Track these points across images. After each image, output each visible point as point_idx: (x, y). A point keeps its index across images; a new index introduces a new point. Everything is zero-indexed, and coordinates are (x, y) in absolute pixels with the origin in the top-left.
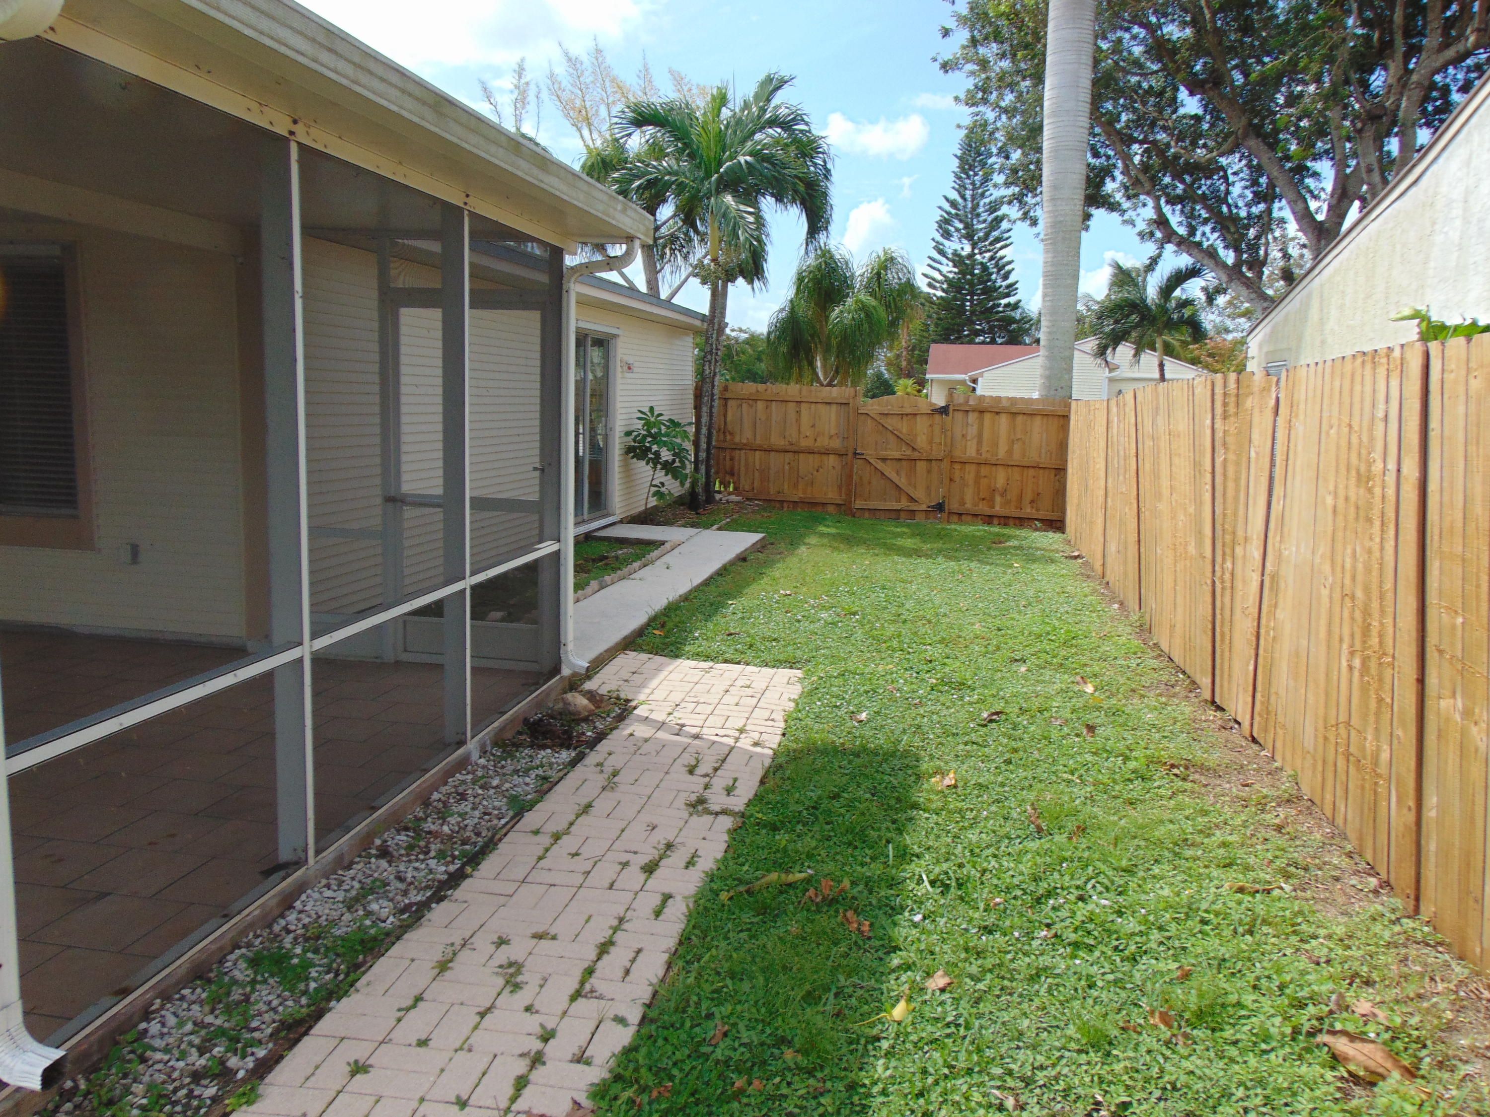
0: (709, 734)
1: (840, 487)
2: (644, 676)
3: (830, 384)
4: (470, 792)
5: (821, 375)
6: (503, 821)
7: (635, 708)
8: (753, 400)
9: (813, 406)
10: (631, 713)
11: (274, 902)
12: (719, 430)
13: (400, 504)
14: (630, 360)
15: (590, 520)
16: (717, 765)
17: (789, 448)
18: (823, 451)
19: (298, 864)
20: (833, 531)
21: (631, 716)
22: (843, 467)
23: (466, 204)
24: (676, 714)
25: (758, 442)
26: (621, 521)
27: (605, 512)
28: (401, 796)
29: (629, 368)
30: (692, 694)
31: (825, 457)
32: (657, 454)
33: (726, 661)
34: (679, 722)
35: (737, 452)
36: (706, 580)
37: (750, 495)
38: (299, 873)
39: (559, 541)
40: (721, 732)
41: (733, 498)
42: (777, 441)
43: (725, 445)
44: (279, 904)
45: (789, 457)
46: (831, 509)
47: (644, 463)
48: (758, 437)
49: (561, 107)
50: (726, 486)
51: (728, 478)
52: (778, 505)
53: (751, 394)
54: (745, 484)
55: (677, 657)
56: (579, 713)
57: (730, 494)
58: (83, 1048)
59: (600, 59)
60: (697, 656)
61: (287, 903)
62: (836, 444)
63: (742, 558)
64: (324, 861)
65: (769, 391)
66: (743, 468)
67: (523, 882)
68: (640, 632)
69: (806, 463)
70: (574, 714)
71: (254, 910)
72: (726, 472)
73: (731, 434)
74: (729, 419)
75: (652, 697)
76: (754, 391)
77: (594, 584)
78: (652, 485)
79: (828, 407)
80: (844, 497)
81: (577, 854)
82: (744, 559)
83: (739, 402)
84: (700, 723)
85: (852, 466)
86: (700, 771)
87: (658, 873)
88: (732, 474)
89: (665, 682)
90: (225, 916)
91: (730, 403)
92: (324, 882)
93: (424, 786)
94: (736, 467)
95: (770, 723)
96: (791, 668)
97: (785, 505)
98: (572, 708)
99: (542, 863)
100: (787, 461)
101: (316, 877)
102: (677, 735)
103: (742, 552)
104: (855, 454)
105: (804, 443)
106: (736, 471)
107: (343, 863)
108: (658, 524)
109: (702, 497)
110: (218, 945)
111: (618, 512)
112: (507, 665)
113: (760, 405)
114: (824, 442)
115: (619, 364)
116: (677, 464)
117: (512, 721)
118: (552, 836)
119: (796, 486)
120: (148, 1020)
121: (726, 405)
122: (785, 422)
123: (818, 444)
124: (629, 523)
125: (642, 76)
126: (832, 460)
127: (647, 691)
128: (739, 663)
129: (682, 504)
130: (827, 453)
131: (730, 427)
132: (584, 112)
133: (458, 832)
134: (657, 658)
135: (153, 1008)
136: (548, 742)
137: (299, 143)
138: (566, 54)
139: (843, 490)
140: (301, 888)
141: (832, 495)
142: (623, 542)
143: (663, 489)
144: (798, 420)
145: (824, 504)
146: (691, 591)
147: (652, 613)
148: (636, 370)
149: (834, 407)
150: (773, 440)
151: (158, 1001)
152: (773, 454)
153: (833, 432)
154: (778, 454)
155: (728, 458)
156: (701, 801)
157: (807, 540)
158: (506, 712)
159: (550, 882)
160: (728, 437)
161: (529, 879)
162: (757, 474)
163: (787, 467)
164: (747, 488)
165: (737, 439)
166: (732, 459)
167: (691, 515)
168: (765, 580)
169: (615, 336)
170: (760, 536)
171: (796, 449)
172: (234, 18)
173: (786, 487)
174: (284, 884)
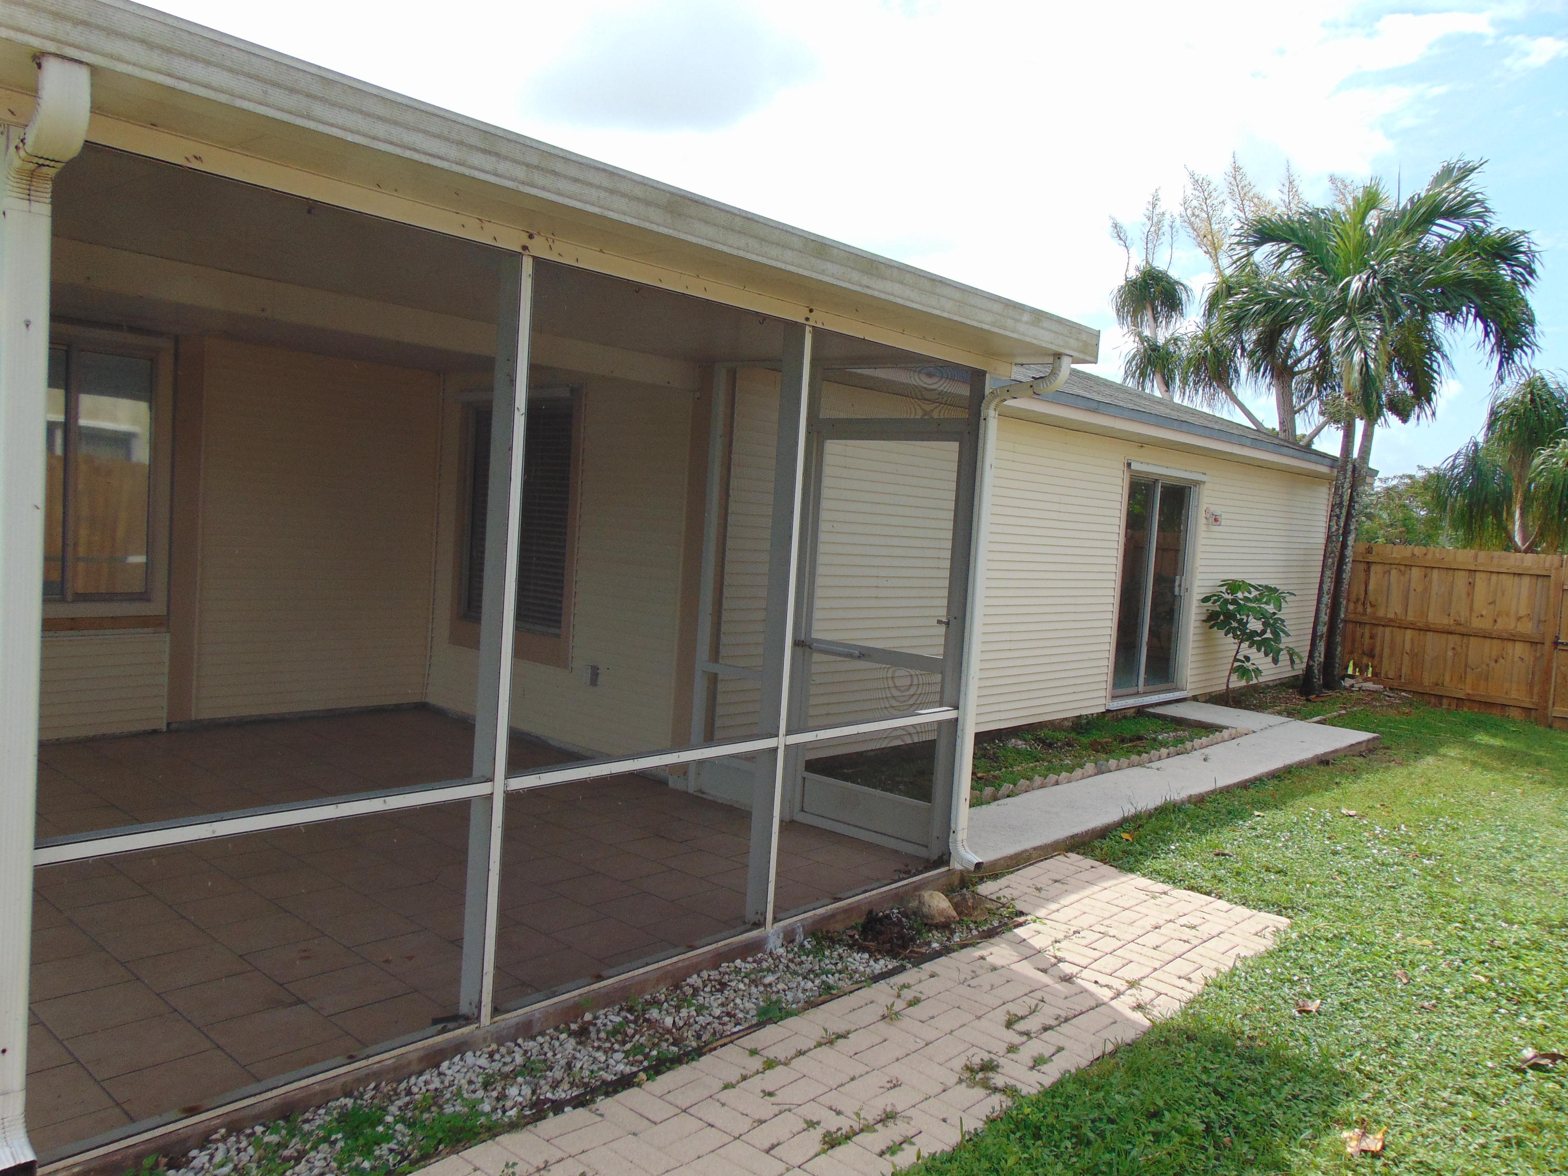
0: (1085, 980)
1: (1531, 686)
2: (1065, 887)
3: (1529, 550)
4: (733, 984)
5: (1518, 539)
6: (738, 1028)
7: (1020, 925)
8: (1406, 566)
9: (1494, 577)
10: (1010, 930)
11: (416, 1055)
12: (1358, 600)
13: (808, 650)
14: (1217, 510)
15: (1146, 693)
16: (1054, 1023)
17: (1452, 628)
18: (1505, 635)
19: (468, 1020)
20: (1497, 742)
21: (1008, 935)
22: (1536, 659)
23: (807, 319)
24: (1063, 944)
25: (1410, 618)
26: (1195, 698)
27: (1173, 685)
28: (642, 971)
29: (1216, 520)
30: (1106, 922)
31: (1509, 645)
32: (1242, 624)
33: (1191, 888)
34: (1059, 954)
35: (1380, 629)
36: (1246, 781)
37: (1395, 684)
38: (465, 1030)
39: (957, 708)
40: (1103, 980)
41: (1370, 685)
42: (1435, 617)
43: (1365, 619)
44: (421, 1060)
45: (1453, 640)
46: (1515, 713)
47: (1222, 632)
48: (1409, 613)
49: (1194, 235)
50: (1363, 669)
51: (1365, 660)
52: (1433, 700)
53: (1404, 558)
54: (1388, 668)
55: (1131, 871)
56: (933, 917)
57: (1366, 680)
58: (115, 1158)
59: (1239, 178)
60: (1155, 874)
61: (433, 1059)
62: (1527, 628)
63: (1324, 761)
64: (503, 1024)
65: (1430, 556)
66: (1386, 652)
67: (685, 1111)
68: (1103, 833)
69: (1479, 651)
70: (927, 917)
71: (388, 1058)
72: (1364, 653)
73: (1372, 606)
74: (1371, 587)
75: (1054, 916)
76: (1408, 554)
77: (1090, 767)
78: (1236, 660)
79: (1516, 578)
80: (1536, 699)
81: (771, 1094)
82: (1327, 763)
83: (1387, 567)
84: (1084, 962)
85: (1550, 661)
86: (1021, 1026)
87: (839, 1151)
88: (1371, 655)
89: (1086, 901)
90: (351, 1057)
91: (1374, 568)
92: (494, 1046)
93: (680, 964)
94: (1378, 649)
95: (1183, 983)
96: (1279, 913)
97: (1445, 701)
98: (925, 910)
99: (726, 1095)
100: (1451, 645)
101: (485, 1040)
102: (1044, 971)
103: (1325, 754)
104: (1556, 644)
105: (1477, 624)
106: (1377, 651)
107: (527, 1030)
108: (1247, 708)
109: (1318, 679)
110: (324, 1087)
111: (1189, 686)
112: (892, 844)
113: (1416, 573)
114: (1507, 624)
115: (1202, 515)
116: (1268, 635)
117: (848, 911)
118: (765, 1062)
119: (1462, 679)
120: (202, 1148)
121: (1368, 571)
122: (1450, 594)
123: (1499, 626)
124: (1206, 702)
125: (1286, 190)
126: (1519, 649)
127: (1054, 906)
128: (1208, 894)
129: (1293, 687)
130: (1512, 638)
131: (1371, 597)
132: (1210, 237)
133: (679, 1029)
134: (1107, 867)
135: (214, 1137)
136: (872, 944)
137: (534, 258)
138: (1192, 175)
139: (1536, 690)
140: (460, 1048)
141: (1517, 694)
142: (1179, 722)
143: (1246, 664)
144: (1470, 594)
145: (1504, 706)
146: (1213, 792)
147: (1130, 811)
148: (1223, 522)
149: (1526, 581)
150: (1431, 614)
151: (223, 1131)
152: (1430, 634)
153: (1522, 612)
154: (1436, 636)
155: (1367, 635)
156: (989, 1067)
157: (1443, 751)
158: (840, 899)
159: (710, 1121)
160: (1369, 610)
161: (691, 1111)
162: (1406, 658)
163: (1450, 653)
164: (1391, 675)
165: (1381, 613)
166: (1372, 637)
167: (1298, 702)
168: (1336, 792)
169: (1197, 483)
170: (1369, 735)
171: (1464, 630)
172: (332, 125)
173: (1447, 678)
174: (439, 1038)
